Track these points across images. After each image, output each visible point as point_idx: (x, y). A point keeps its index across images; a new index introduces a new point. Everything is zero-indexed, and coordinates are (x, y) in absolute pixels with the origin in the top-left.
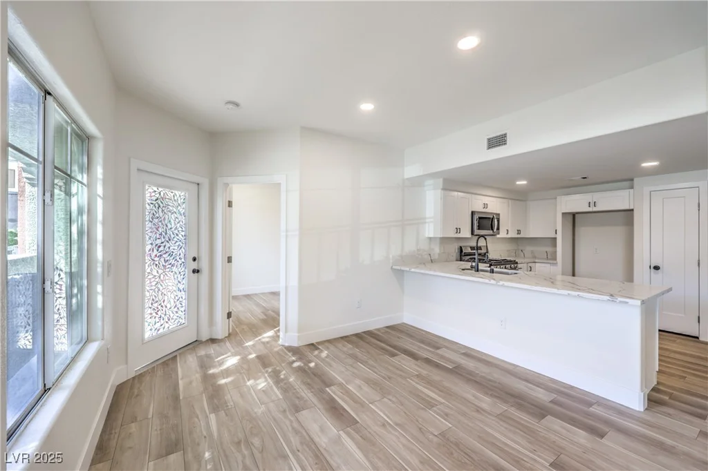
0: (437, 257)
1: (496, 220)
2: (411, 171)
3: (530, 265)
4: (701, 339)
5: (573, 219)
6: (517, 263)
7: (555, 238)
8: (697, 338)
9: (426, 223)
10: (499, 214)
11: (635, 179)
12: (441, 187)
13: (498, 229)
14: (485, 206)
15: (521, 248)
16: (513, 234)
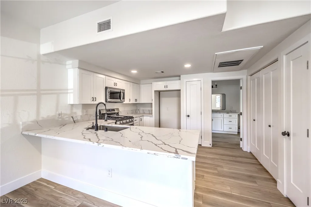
0: (79, 118)
1: (122, 93)
2: (46, 48)
3: (141, 118)
4: (202, 145)
5: (159, 94)
6: (133, 118)
7: (152, 103)
8: (201, 145)
9: (67, 93)
10: (124, 90)
11: (181, 76)
12: (78, 67)
13: (124, 98)
14: (115, 84)
15: (138, 109)
16: (133, 101)
